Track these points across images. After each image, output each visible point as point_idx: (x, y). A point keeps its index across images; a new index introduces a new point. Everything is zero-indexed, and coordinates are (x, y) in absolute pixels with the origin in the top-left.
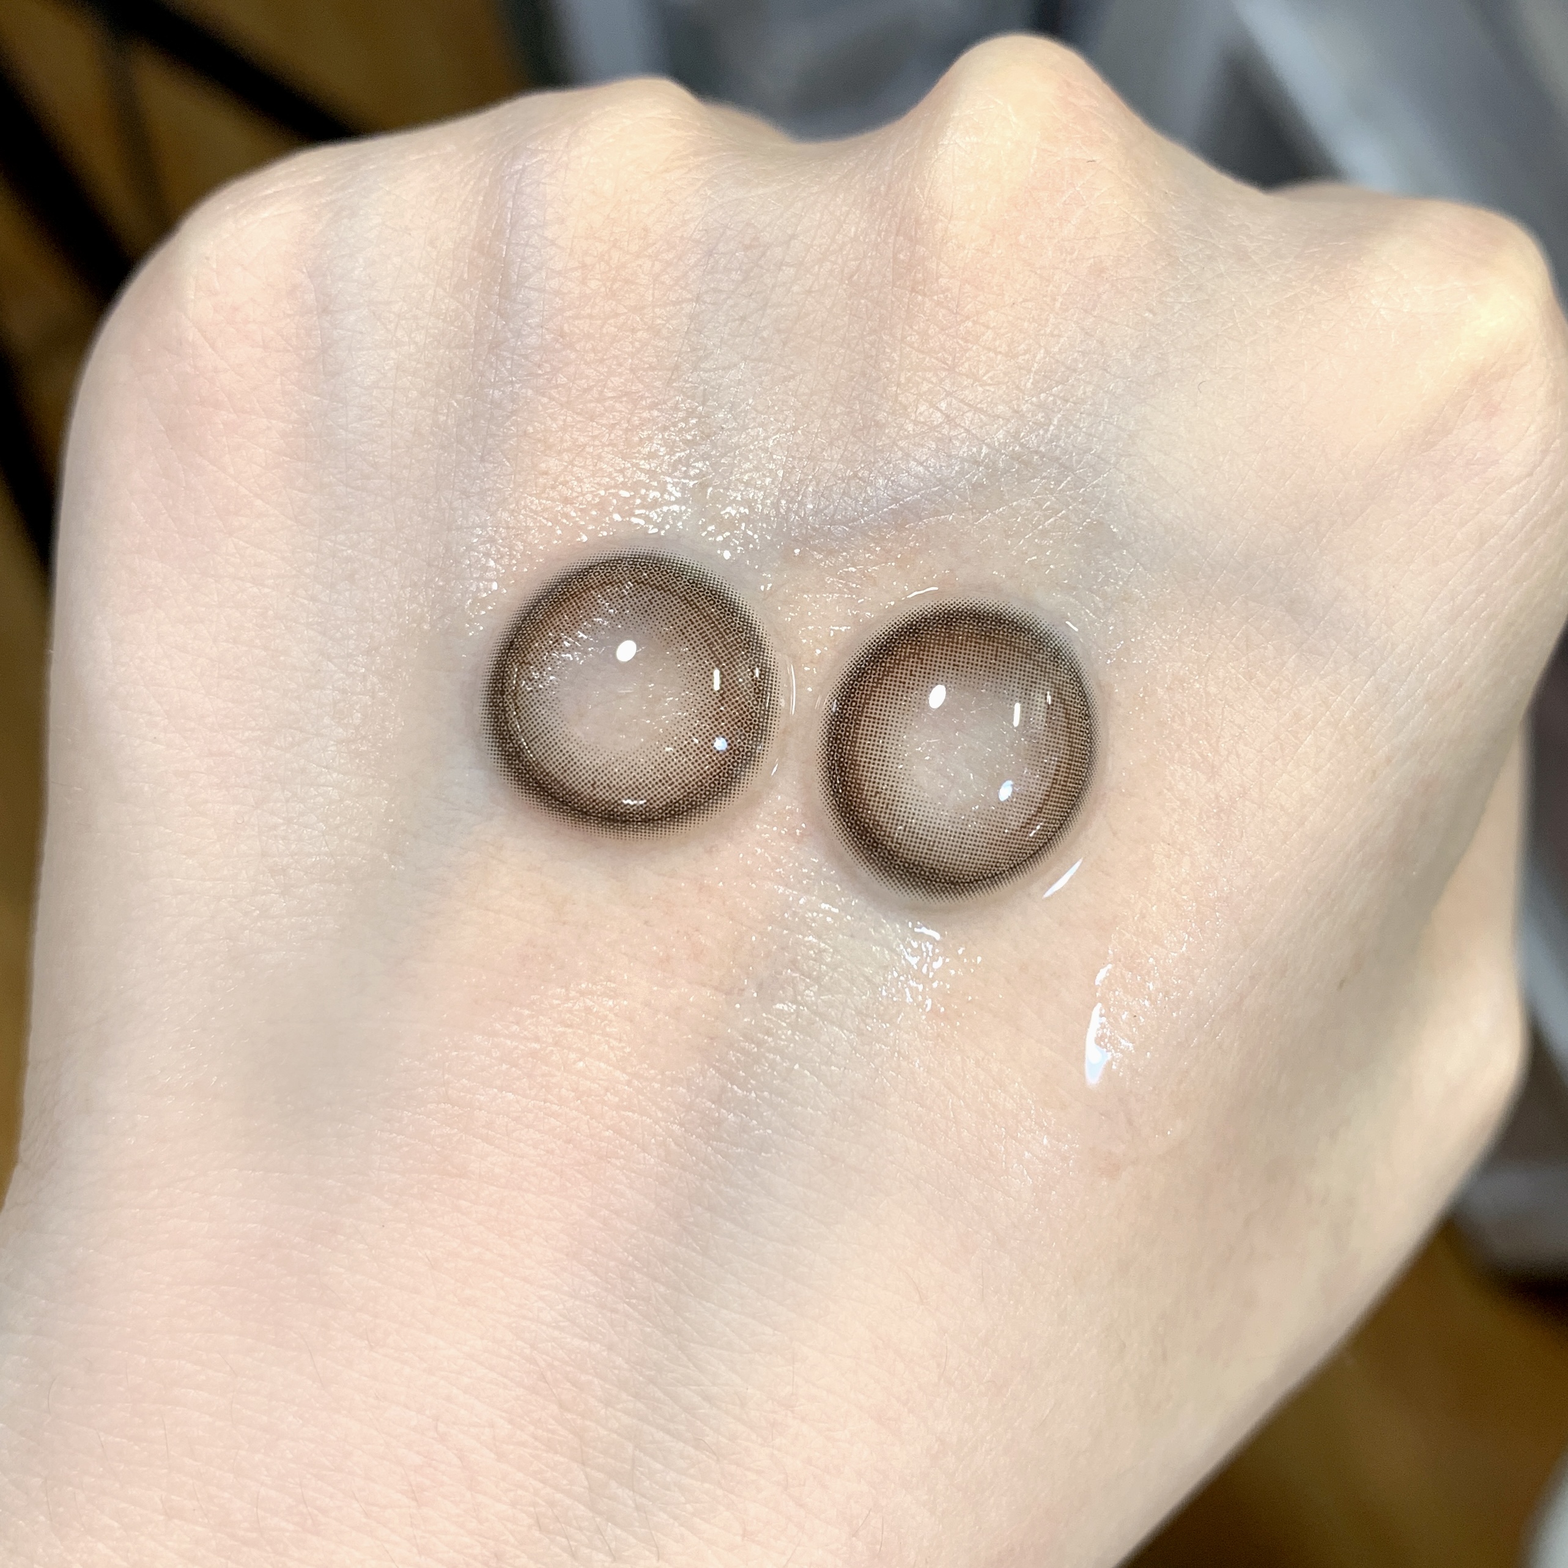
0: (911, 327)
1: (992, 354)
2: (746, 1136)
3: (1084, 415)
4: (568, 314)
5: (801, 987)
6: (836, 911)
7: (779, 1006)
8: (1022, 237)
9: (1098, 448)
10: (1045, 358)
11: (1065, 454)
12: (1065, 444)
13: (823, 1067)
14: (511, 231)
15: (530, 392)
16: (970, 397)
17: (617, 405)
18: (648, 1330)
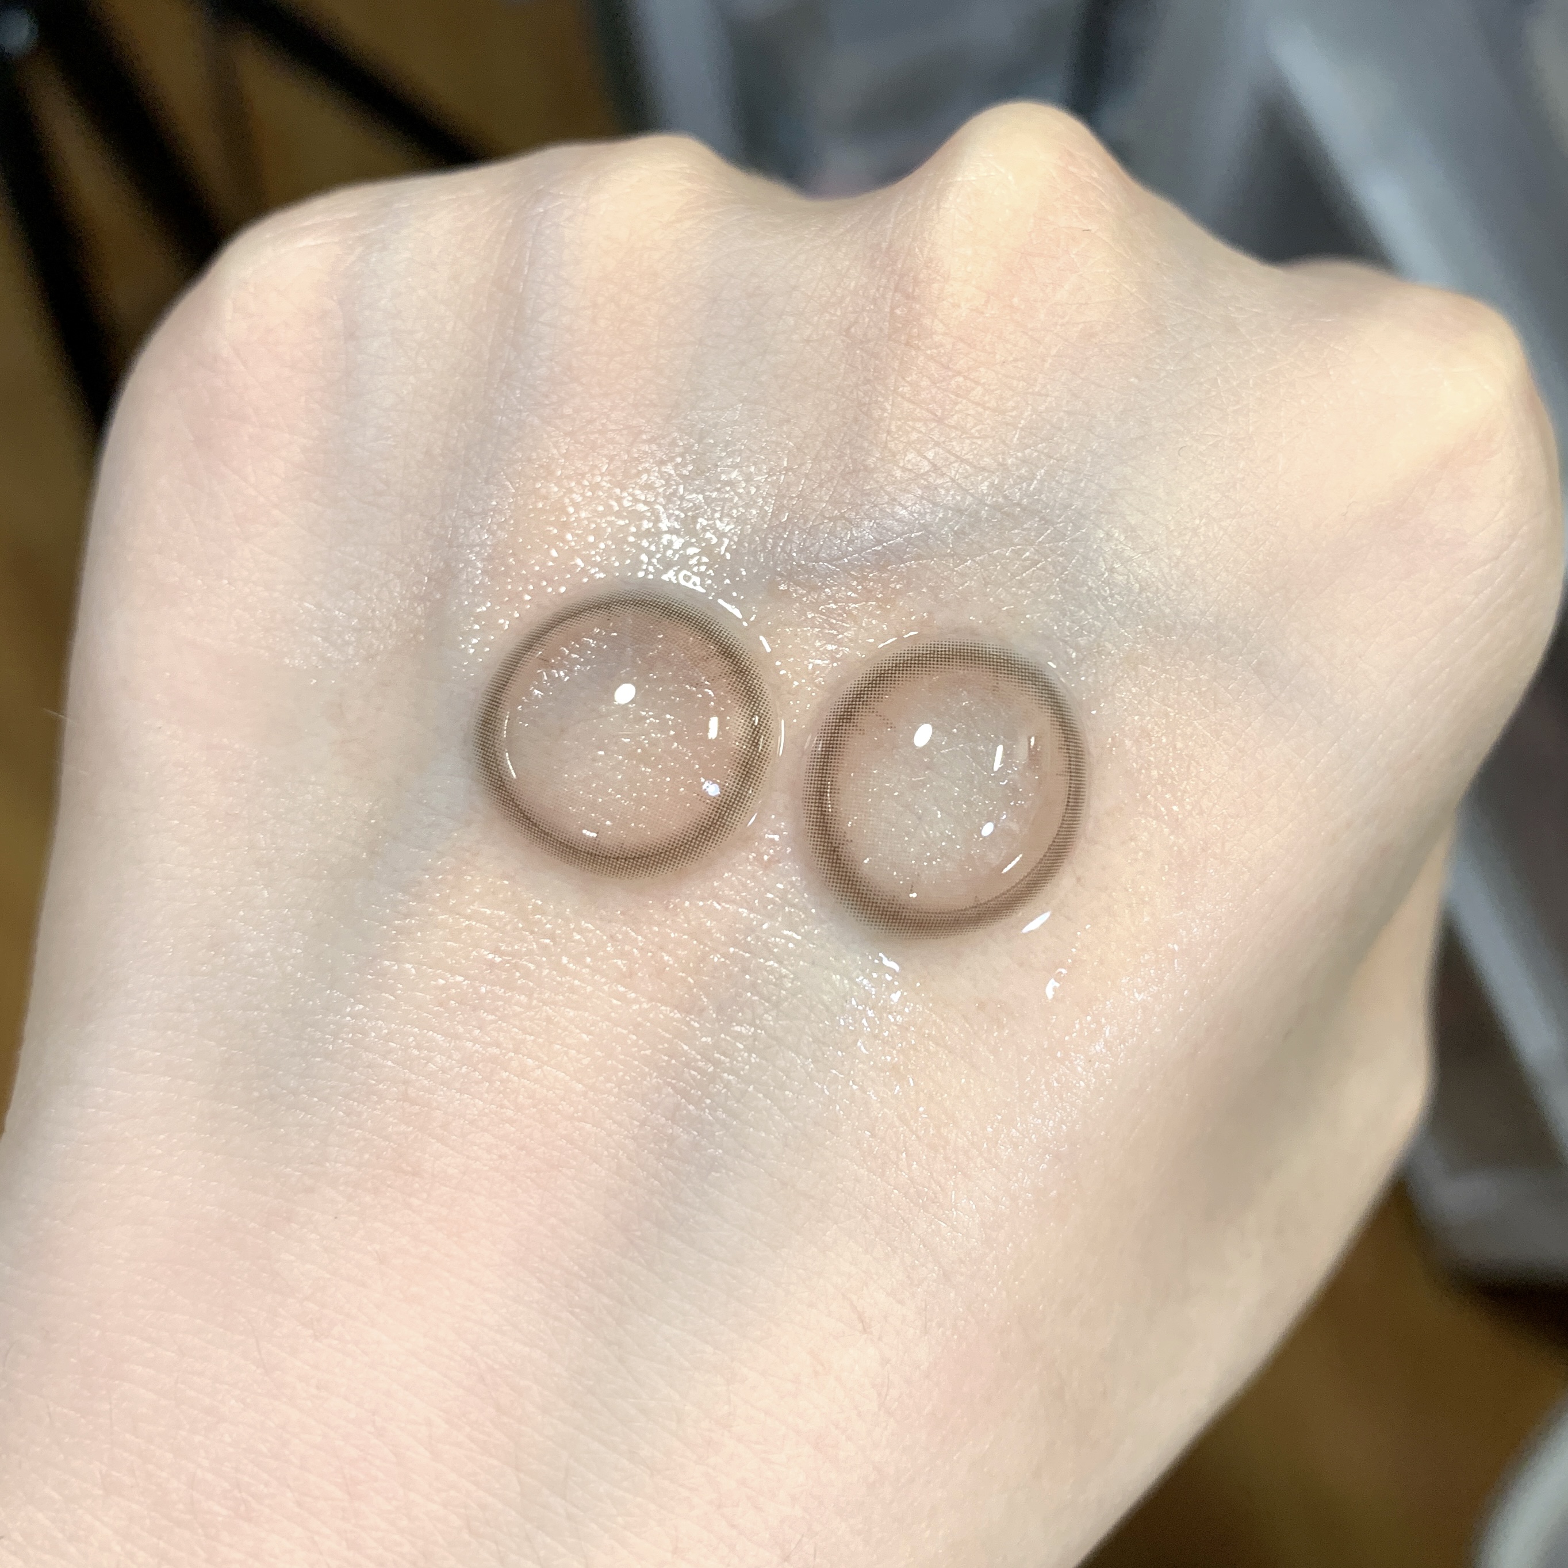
0: (903, 378)
1: (980, 409)
2: (697, 1155)
3: (1066, 472)
4: (578, 349)
5: (760, 1010)
6: (799, 938)
7: (738, 1028)
8: (1015, 300)
9: (1078, 504)
10: (1031, 415)
11: (1046, 509)
12: (1047, 497)
13: (777, 1091)
14: (529, 269)
15: (537, 422)
16: (957, 449)
17: (618, 438)
18: (590, 1340)
